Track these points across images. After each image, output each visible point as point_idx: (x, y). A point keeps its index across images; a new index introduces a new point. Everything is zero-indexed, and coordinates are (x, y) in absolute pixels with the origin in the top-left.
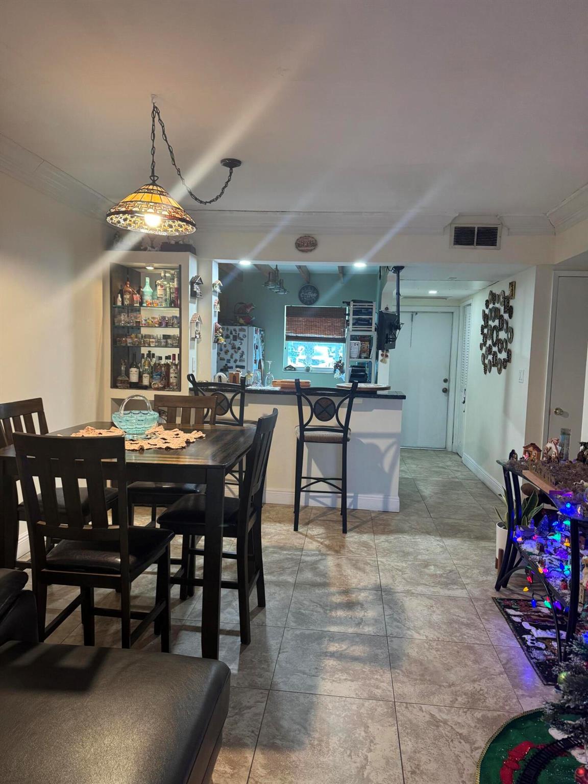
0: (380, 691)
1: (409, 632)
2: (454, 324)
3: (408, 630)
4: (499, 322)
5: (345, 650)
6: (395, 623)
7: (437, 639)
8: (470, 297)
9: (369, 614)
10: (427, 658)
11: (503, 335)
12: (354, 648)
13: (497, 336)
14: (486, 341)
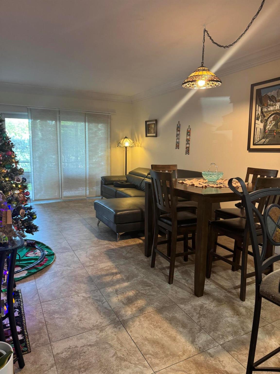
0: (91, 268)
1: (89, 295)
3: (90, 296)
5: (113, 277)
6: (98, 298)
7: (72, 296)
9: (115, 299)
10: (75, 285)
12: (110, 279)
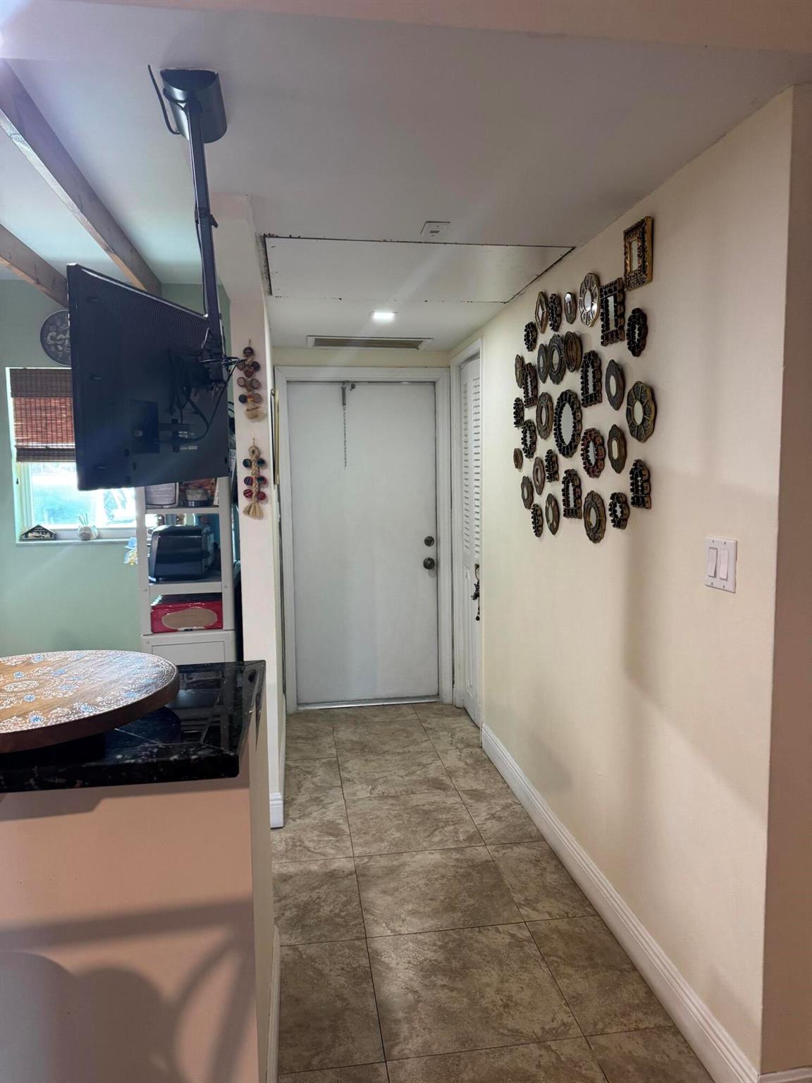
2: (440, 408)
4: (585, 378)
8: (476, 332)
11: (601, 417)
13: (578, 422)
14: (534, 443)
